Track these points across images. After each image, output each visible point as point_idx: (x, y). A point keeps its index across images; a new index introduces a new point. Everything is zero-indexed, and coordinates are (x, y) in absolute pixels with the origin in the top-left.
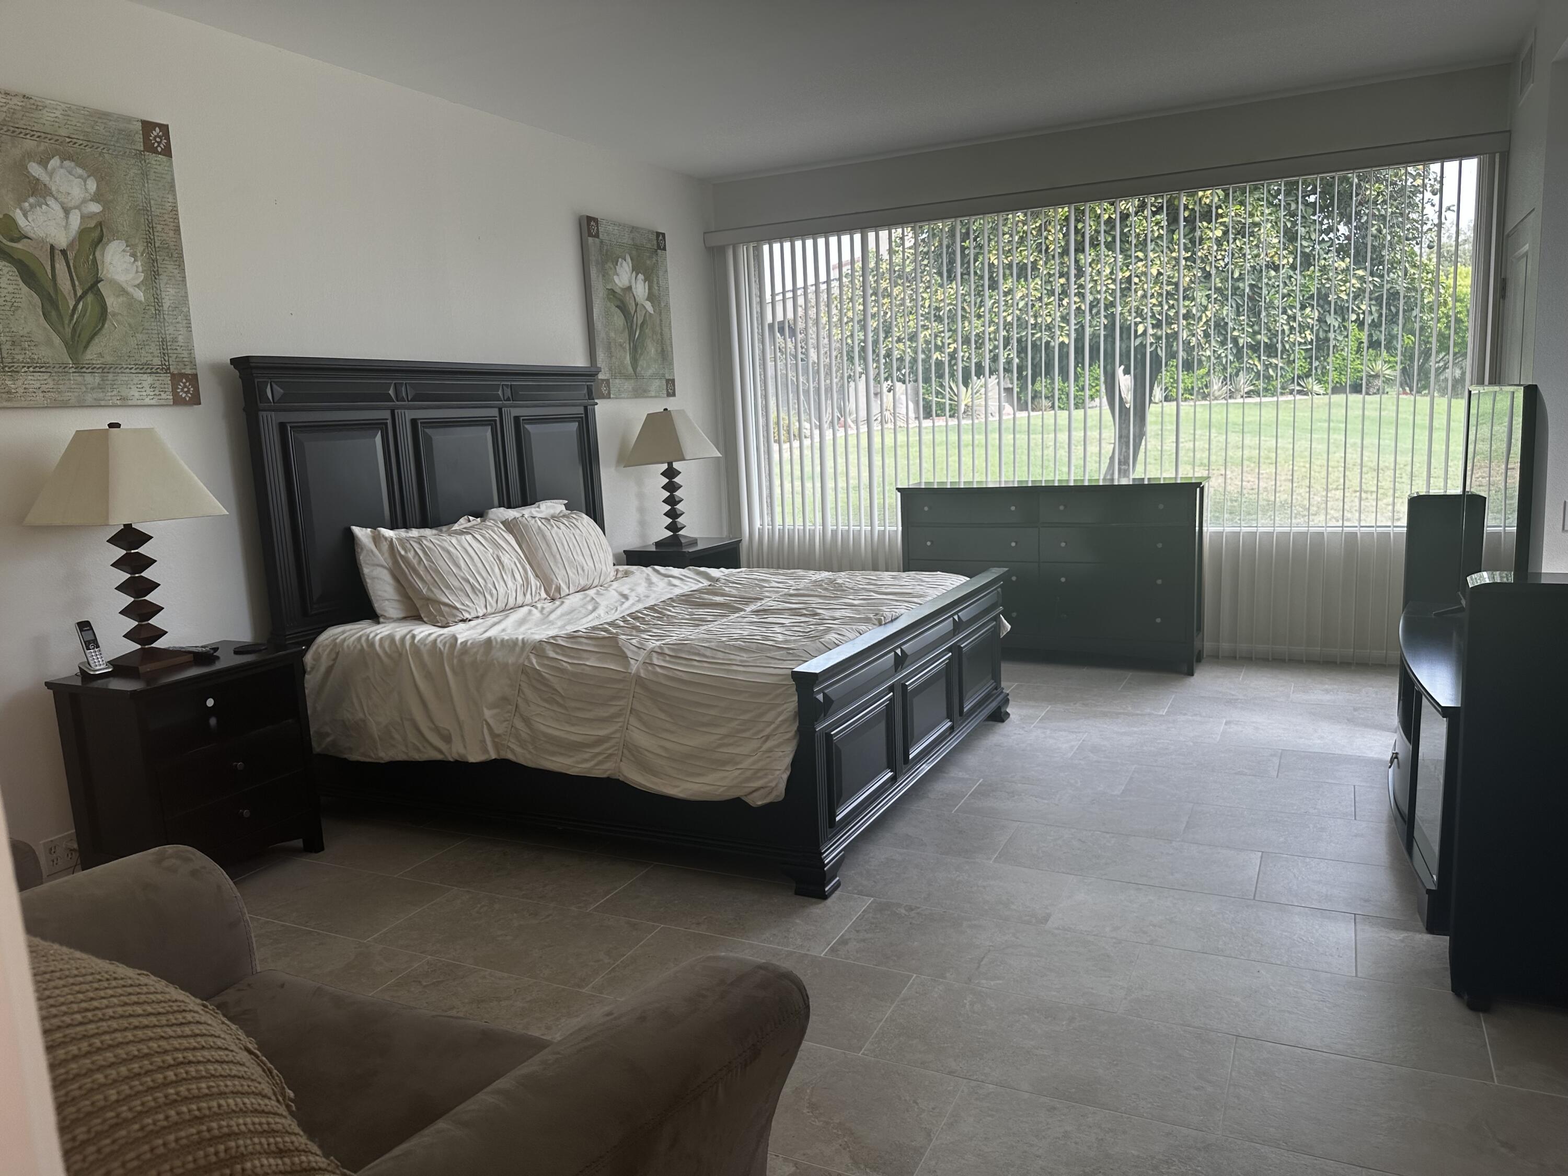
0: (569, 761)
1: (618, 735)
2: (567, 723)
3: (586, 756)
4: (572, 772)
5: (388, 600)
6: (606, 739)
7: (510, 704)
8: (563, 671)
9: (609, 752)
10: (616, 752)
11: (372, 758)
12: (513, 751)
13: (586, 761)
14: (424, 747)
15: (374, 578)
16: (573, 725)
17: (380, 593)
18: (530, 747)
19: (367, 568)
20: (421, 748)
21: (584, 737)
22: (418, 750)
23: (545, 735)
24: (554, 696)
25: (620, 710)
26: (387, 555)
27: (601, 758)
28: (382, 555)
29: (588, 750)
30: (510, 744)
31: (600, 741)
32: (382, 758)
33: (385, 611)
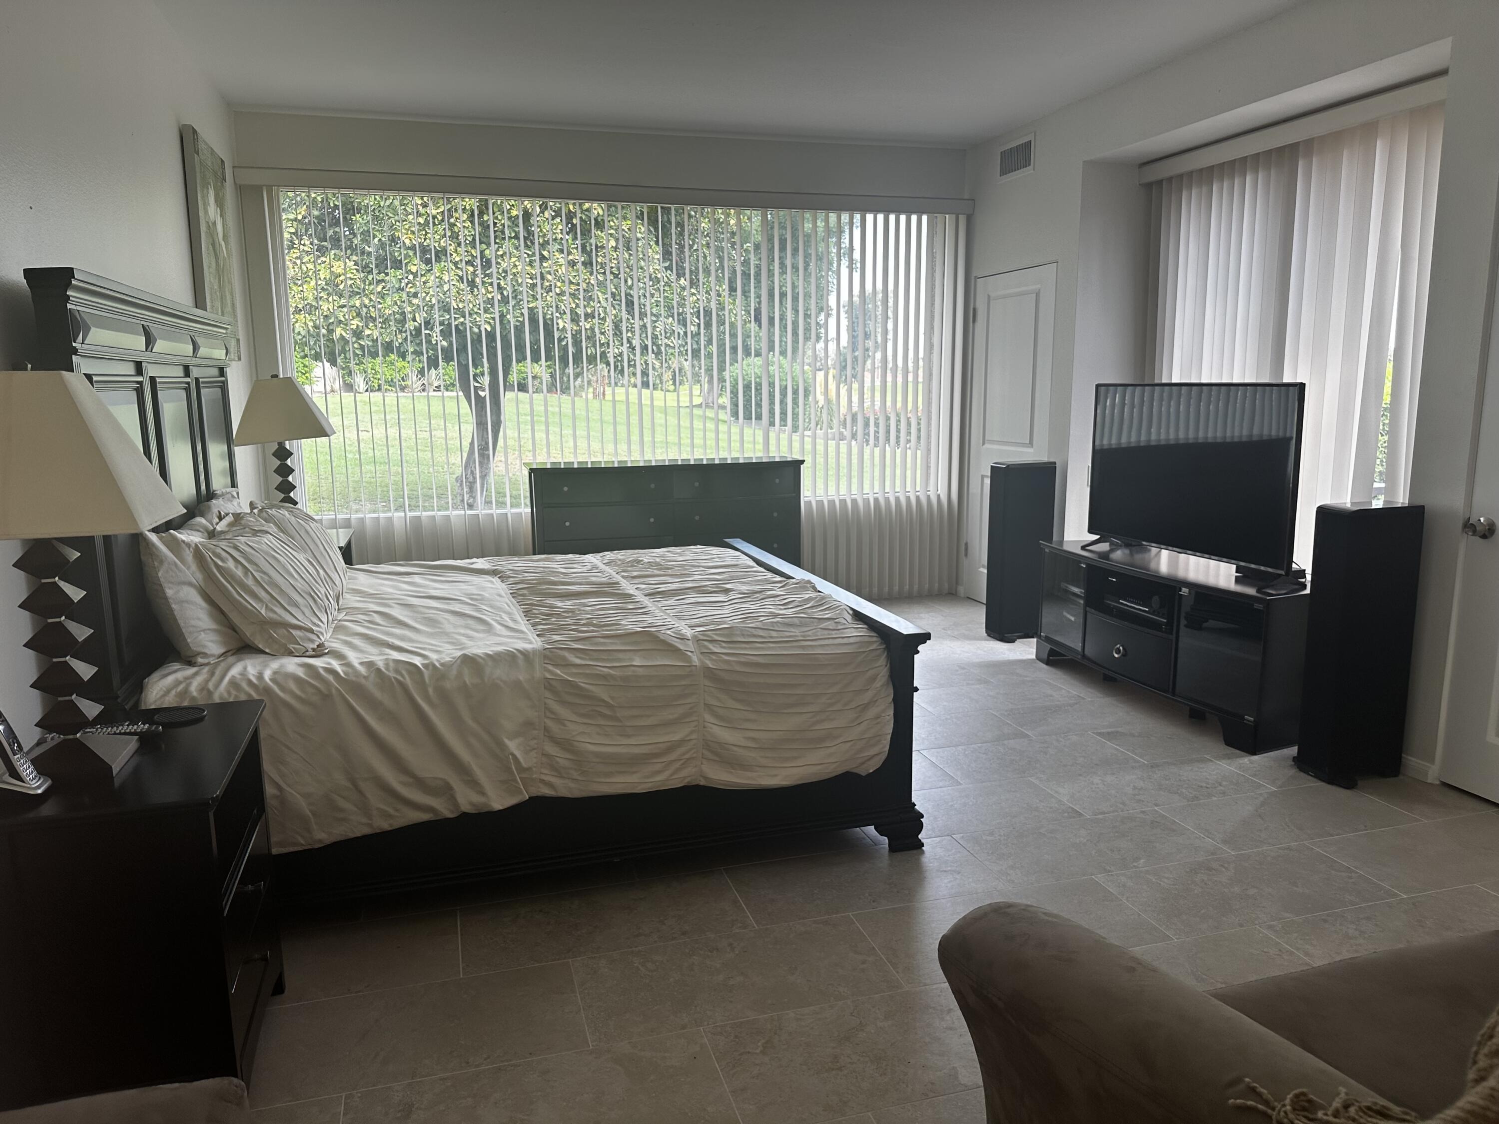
0: (634, 778)
1: (694, 736)
2: (621, 735)
3: (658, 767)
4: (639, 789)
5: (204, 630)
6: (682, 742)
7: (535, 729)
8: (604, 677)
9: (687, 756)
10: (695, 755)
11: (302, 845)
12: (550, 785)
13: (658, 772)
14: (397, 810)
15: (183, 602)
16: (629, 736)
17: (193, 622)
18: (575, 775)
19: (169, 588)
20: (391, 811)
21: (650, 747)
22: (389, 816)
23: (597, 755)
24: (598, 709)
25: (691, 708)
26: (194, 567)
27: (677, 765)
28: (188, 568)
29: (655, 761)
30: (543, 777)
31: (671, 747)
32: (320, 841)
33: (204, 646)
